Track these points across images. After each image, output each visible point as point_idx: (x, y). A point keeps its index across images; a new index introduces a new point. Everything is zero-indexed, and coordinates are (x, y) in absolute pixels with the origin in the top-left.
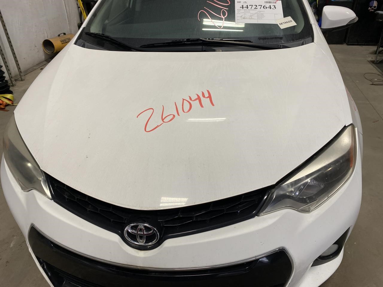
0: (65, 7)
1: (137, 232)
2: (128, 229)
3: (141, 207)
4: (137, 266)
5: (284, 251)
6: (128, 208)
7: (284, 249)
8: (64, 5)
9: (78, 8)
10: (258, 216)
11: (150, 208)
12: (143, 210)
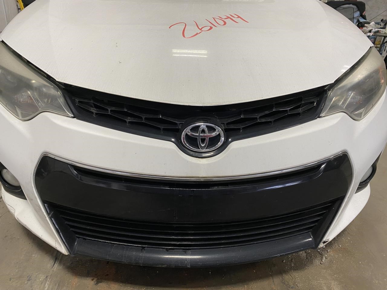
0: (3, 6)
1: (199, 134)
2: (187, 131)
3: (203, 103)
4: (198, 177)
5: (346, 154)
6: (188, 105)
7: (346, 152)
8: (3, 4)
9: (18, 10)
10: (319, 117)
11: (213, 103)
12: (206, 105)
